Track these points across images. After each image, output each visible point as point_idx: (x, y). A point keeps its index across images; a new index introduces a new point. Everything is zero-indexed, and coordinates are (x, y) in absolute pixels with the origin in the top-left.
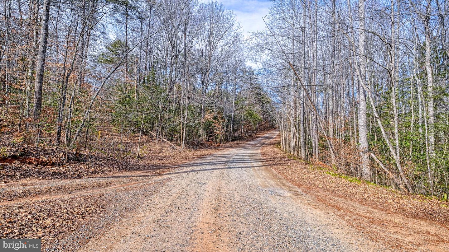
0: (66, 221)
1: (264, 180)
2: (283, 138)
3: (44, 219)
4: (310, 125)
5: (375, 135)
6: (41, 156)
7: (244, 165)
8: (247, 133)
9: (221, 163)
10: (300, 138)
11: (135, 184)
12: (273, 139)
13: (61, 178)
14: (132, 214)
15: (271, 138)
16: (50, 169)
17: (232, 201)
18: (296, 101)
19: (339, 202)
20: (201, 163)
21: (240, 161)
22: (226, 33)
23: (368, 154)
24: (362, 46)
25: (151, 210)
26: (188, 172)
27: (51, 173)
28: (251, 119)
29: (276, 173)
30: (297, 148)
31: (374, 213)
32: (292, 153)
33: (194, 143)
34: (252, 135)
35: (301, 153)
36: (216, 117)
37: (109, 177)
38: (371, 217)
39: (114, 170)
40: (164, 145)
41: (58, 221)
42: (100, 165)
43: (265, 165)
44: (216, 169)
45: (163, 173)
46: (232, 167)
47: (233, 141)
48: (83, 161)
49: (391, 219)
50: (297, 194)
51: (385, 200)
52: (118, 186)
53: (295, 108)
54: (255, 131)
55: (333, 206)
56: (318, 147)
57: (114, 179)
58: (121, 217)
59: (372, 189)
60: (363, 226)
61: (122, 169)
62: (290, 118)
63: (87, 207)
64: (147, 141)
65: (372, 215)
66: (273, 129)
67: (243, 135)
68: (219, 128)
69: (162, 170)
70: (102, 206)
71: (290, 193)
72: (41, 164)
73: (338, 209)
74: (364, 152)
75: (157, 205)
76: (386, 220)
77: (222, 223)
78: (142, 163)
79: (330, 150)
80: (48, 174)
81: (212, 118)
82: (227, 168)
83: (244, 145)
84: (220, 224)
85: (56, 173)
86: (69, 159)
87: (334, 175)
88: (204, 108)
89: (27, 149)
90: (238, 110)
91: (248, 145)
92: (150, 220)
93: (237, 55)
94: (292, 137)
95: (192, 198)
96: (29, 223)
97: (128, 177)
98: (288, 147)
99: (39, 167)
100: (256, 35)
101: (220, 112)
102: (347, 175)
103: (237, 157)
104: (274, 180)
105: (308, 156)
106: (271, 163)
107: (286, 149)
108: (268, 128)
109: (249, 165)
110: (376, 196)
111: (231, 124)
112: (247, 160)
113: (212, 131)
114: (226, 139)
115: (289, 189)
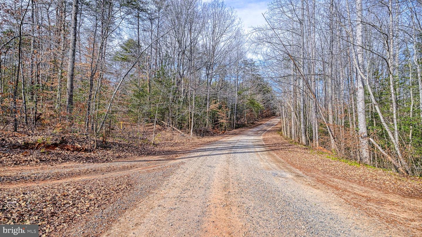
0: (105, 196)
1: (267, 164)
2: (284, 125)
3: (88, 193)
4: (310, 112)
5: (374, 121)
6: (76, 144)
7: (248, 151)
8: (250, 121)
9: (227, 148)
10: (300, 124)
11: (154, 167)
12: (274, 126)
13: (93, 162)
14: (156, 191)
15: (273, 125)
16: (84, 155)
17: (239, 181)
18: (296, 90)
19: (337, 183)
20: (209, 149)
21: (244, 146)
22: (228, 29)
23: (367, 138)
24: (360, 36)
25: (170, 188)
26: (198, 156)
27: (85, 158)
28: (253, 107)
29: (278, 157)
30: (298, 135)
31: (372, 193)
32: (293, 139)
33: (201, 130)
34: (255, 123)
35: (302, 139)
36: (221, 106)
37: (132, 161)
38: (368, 196)
39: (134, 155)
40: (175, 133)
41: (99, 195)
42: (123, 151)
43: (267, 150)
44: (222, 154)
45: (176, 158)
46: (237, 152)
47: (236, 128)
48: (109, 148)
49: (388, 198)
50: (298, 176)
51: (382, 181)
52: (140, 168)
53: (295, 96)
54: (257, 118)
55: (332, 186)
56: (318, 133)
57: (136, 163)
58: (147, 194)
59: (369, 172)
60: (360, 204)
61: (141, 155)
62: (290, 106)
63: (119, 185)
64: (159, 129)
65: (369, 195)
66: (275, 116)
67: (246, 123)
68: (223, 117)
69: (175, 155)
70: (130, 184)
71: (291, 175)
72: (76, 150)
73: (337, 189)
74: (363, 137)
75: (175, 184)
76: (383, 199)
77: (232, 199)
78: (157, 149)
79: (330, 136)
80: (82, 159)
81: (217, 108)
82: (232, 153)
83: (247, 132)
84: (230, 200)
85: (88, 157)
86: (98, 146)
87: (334, 159)
88: (209, 99)
89: (65, 138)
90: (240, 100)
91: (250, 132)
92: (171, 197)
93: (239, 48)
94: (293, 123)
95: (204, 178)
96: (78, 197)
97: (147, 161)
98: (289, 133)
99: (75, 152)
100: (256, 30)
101: (224, 102)
102: (347, 159)
103: (241, 143)
104: (276, 163)
105: (308, 141)
106: (273, 148)
107: (287, 135)
108: (269, 116)
109: (252, 150)
110: (374, 178)
111: (234, 113)
112: (250, 146)
113: (217, 120)
114: (230, 127)
115: (291, 172)
